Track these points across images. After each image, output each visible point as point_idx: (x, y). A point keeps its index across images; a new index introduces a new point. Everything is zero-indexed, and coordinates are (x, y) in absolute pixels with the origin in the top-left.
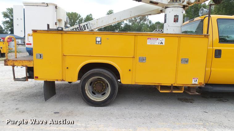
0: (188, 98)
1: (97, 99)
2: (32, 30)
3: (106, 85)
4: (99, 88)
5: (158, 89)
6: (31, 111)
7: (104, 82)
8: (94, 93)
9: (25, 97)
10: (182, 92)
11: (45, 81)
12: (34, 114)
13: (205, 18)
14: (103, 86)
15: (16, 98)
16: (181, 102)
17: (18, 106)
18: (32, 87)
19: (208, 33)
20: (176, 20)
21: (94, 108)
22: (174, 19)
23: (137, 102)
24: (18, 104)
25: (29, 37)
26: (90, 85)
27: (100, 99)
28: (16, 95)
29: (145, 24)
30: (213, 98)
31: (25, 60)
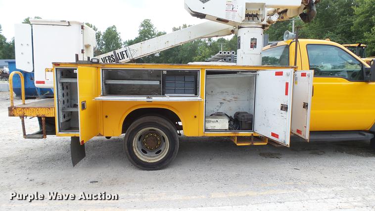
0: (273, 152)
1: (150, 160)
2: (53, 63)
3: (162, 139)
4: (151, 144)
5: (233, 141)
6: (54, 182)
7: (158, 134)
8: (144, 152)
9: (37, 163)
10: (266, 144)
11: (72, 137)
12: (61, 186)
13: (291, 43)
14: (157, 140)
15: (24, 166)
16: (264, 158)
17: (31, 177)
18: (41, 148)
19: (295, 64)
20: (253, 45)
21: (146, 172)
22: (251, 43)
23: (204, 161)
24: (30, 173)
25: (47, 73)
26: (139, 141)
27: (154, 160)
28: (22, 161)
29: (202, 42)
30: (305, 150)
31: (41, 108)
